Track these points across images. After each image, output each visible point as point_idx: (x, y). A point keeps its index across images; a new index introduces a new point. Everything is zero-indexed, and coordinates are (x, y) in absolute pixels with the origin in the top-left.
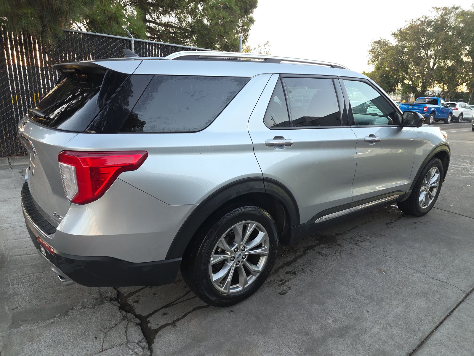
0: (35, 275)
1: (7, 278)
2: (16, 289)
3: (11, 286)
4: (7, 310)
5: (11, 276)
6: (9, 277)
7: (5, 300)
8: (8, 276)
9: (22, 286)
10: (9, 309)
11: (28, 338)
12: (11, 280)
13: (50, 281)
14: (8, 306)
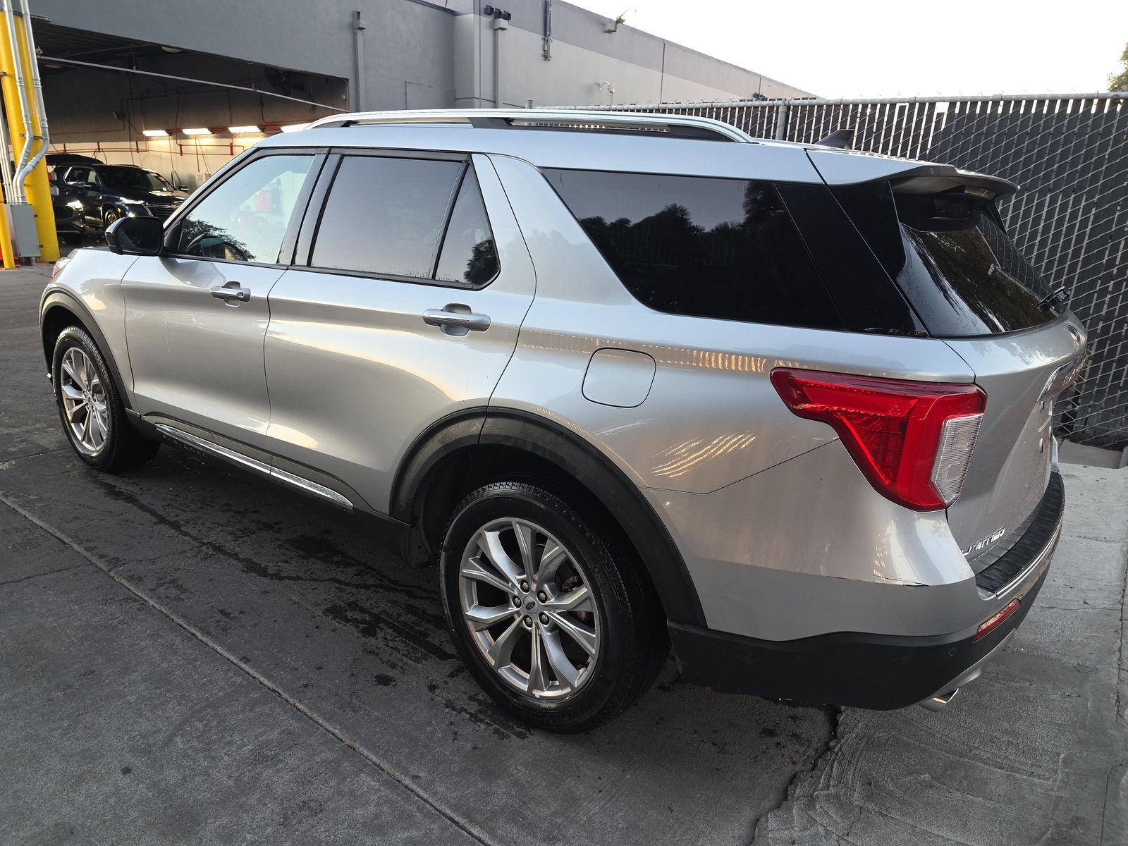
0: (993, 754)
1: (1062, 781)
2: (1053, 742)
3: (1062, 756)
4: (1091, 699)
5: (1050, 782)
6: (1057, 784)
7: (1087, 723)
8: (1059, 789)
9: (1038, 743)
10: (1087, 700)
11: (1073, 647)
12: (1056, 772)
13: (969, 721)
14: (1085, 706)
